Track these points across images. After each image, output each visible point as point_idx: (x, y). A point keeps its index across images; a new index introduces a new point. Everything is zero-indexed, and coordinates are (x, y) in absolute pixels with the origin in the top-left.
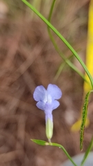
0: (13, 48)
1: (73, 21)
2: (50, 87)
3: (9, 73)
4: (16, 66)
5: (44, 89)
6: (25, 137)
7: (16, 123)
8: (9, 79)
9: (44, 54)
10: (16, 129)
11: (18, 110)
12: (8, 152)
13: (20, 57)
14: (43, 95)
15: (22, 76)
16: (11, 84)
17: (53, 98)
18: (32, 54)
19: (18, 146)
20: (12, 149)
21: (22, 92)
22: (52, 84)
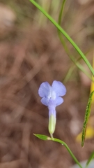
0: (20, 56)
1: (80, 31)
2: (55, 84)
3: (15, 81)
4: (23, 74)
5: (49, 85)
6: (30, 147)
7: (21, 132)
8: (16, 87)
9: (50, 62)
10: (21, 138)
11: (23, 119)
12: (11, 160)
13: (26, 65)
14: (48, 91)
15: (28, 84)
16: (17, 92)
17: (57, 94)
18: (39, 62)
19: (23, 155)
20: (16, 157)
21: (27, 100)
22: (57, 81)
